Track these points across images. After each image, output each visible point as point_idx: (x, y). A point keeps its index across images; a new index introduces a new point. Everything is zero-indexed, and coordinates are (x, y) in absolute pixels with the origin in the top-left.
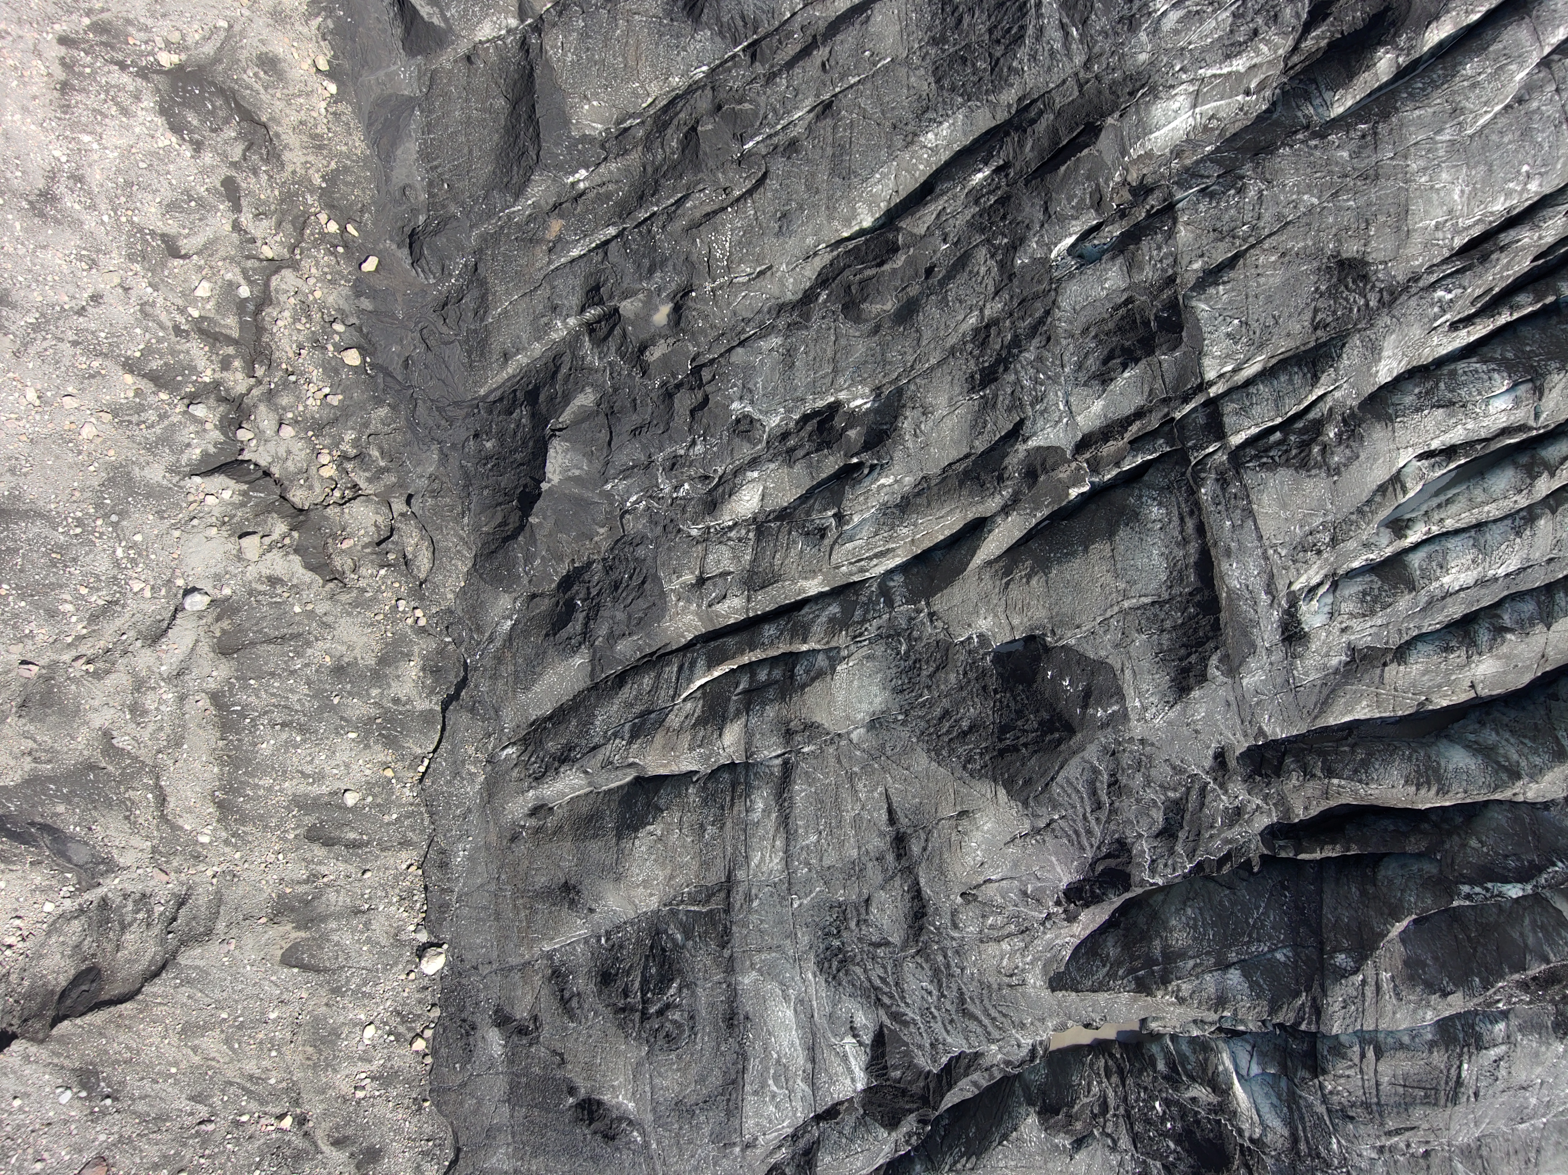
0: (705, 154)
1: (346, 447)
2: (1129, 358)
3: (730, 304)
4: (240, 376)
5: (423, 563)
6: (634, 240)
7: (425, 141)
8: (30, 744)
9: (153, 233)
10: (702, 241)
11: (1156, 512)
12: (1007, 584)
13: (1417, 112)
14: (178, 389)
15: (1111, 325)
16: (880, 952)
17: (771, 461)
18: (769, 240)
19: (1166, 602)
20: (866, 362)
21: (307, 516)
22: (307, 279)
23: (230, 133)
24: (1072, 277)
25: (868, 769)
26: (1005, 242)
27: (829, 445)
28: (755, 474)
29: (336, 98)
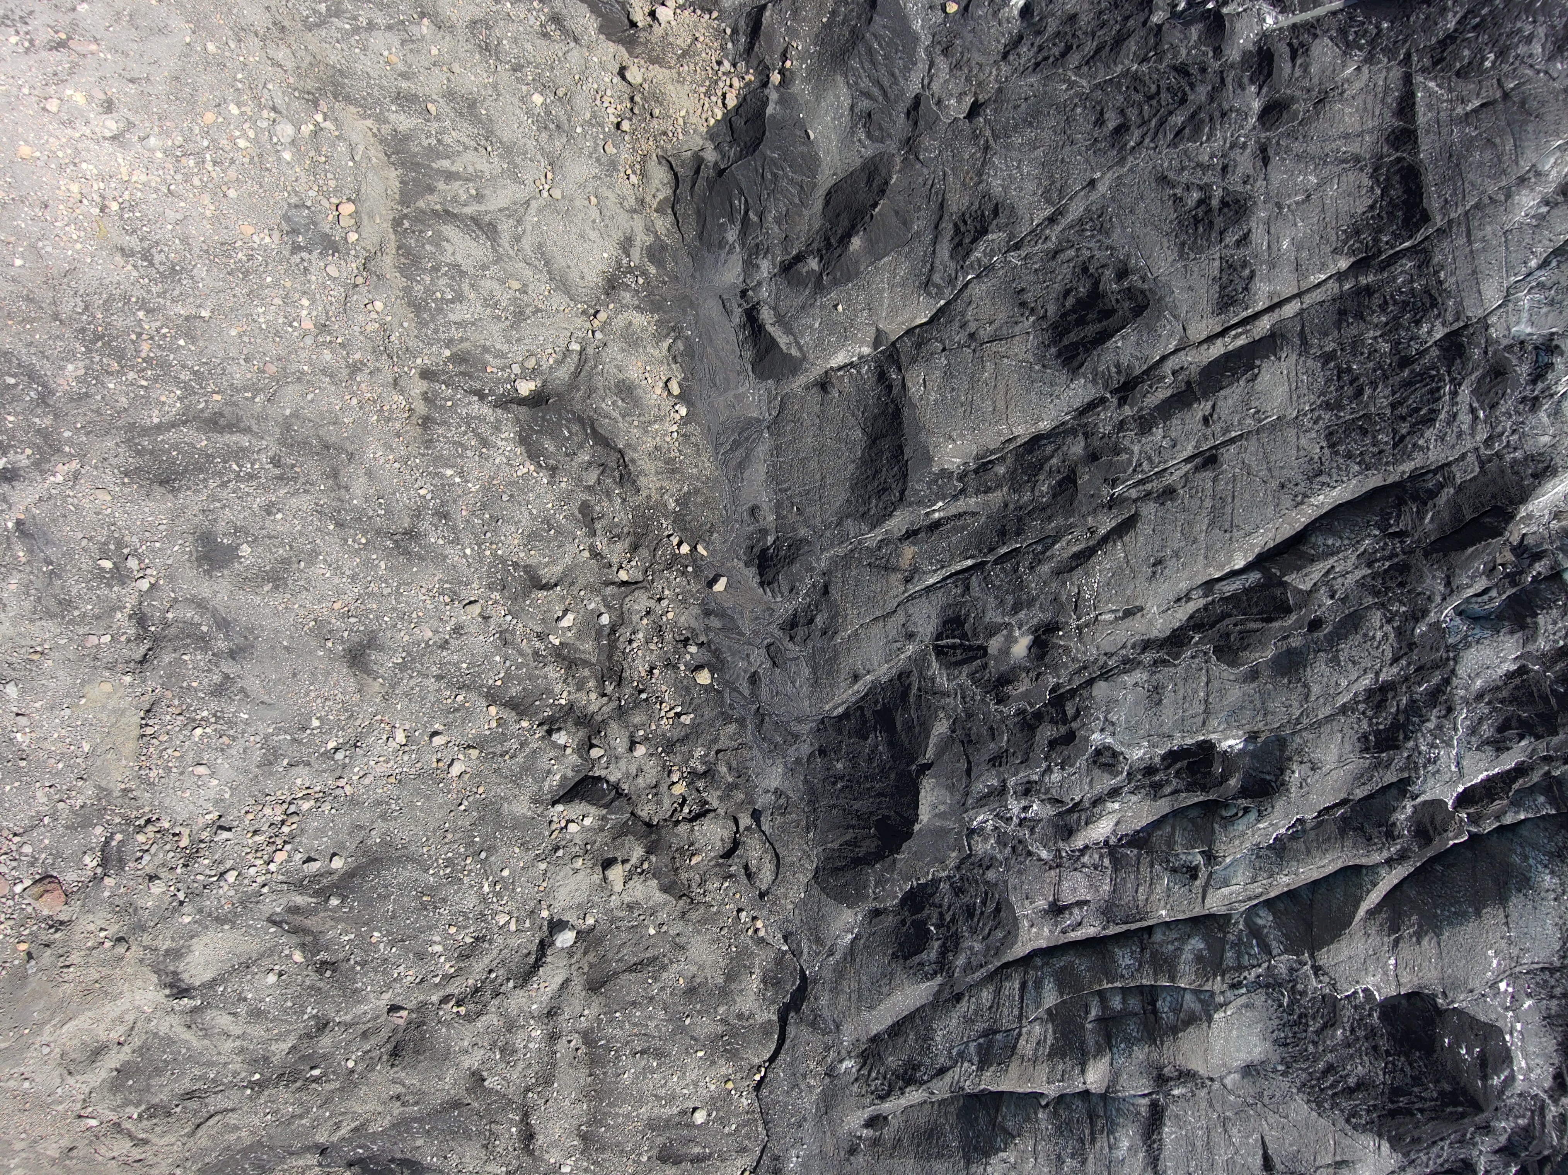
1: (695, 763)
2: (1526, 729)
3: (1093, 640)
4: (592, 695)
5: (766, 876)
6: (997, 576)
7: (774, 463)
8: (399, 1088)
9: (516, 565)
10: (1072, 583)
11: (1548, 880)
12: (1397, 942)
14: (535, 715)
15: (1505, 693)
17: (1133, 792)
18: (1141, 582)
19: (1558, 969)
20: (1242, 708)
21: (659, 834)
22: (660, 600)
23: (584, 457)
24: (1468, 646)
25: (1243, 1115)
26: (1404, 609)
27: (1204, 789)
28: (1116, 806)
29: (685, 421)
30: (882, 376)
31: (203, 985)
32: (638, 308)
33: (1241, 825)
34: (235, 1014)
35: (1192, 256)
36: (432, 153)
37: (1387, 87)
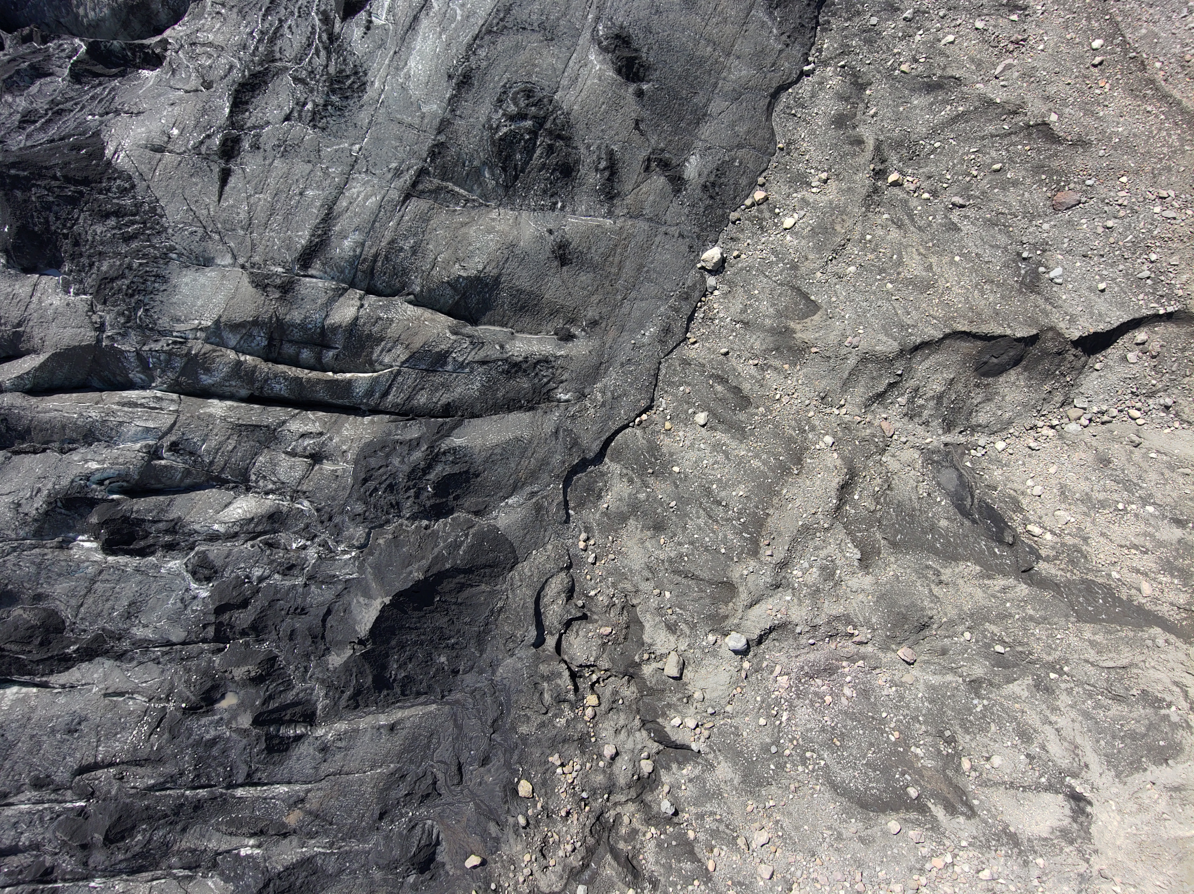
0: (111, 816)
1: (568, 714)
3: (162, 681)
4: (626, 819)
5: (556, 584)
6: (218, 775)
8: (936, 590)
10: (152, 746)
12: (19, 325)
14: (680, 834)
16: (304, 74)
17: (196, 532)
18: (95, 718)
25: (228, 226)
27: (126, 519)
28: (217, 525)
31: (1057, 792)
33: (111, 472)
34: (1043, 748)
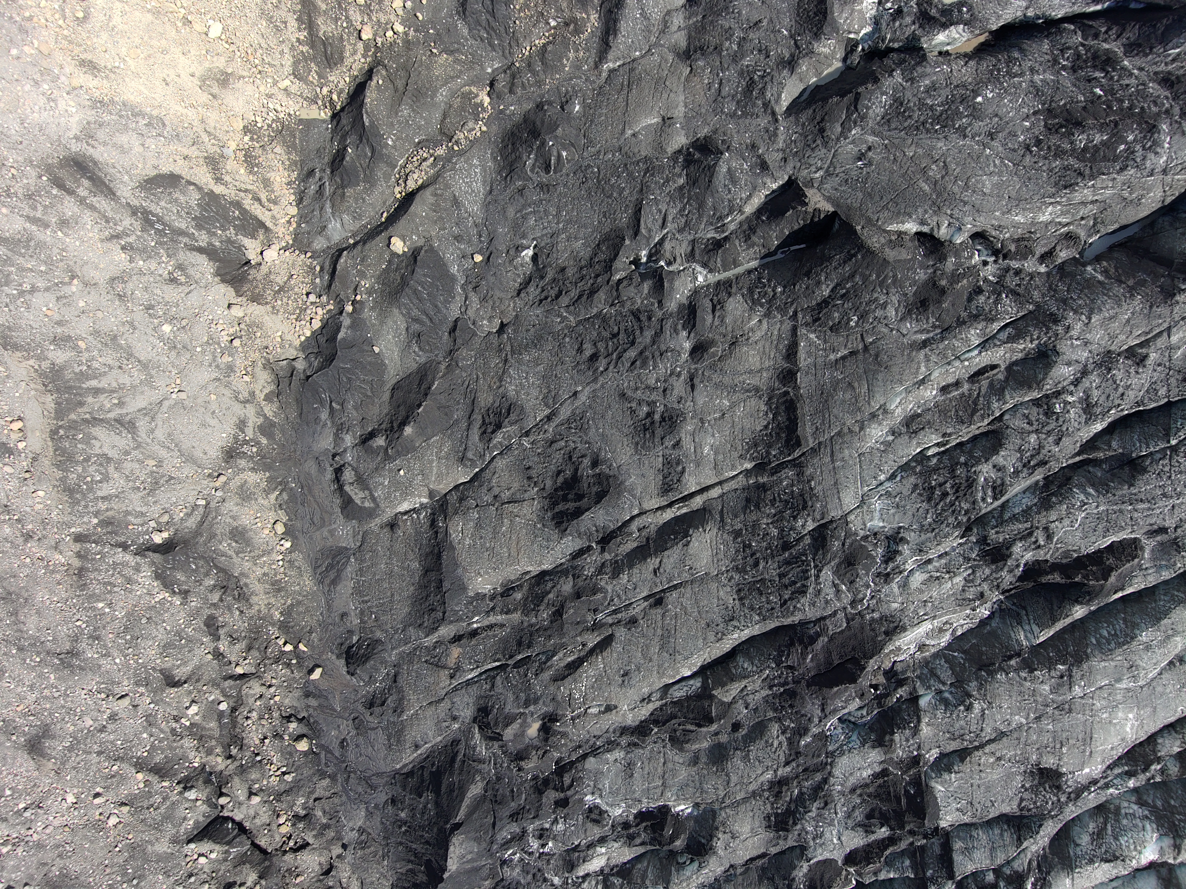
1: (298, 809)
2: (885, 820)
3: (584, 727)
4: (219, 760)
7: (358, 583)
9: (154, 669)
10: (565, 688)
13: (1103, 664)
14: (174, 776)
15: (872, 789)
17: (615, 840)
18: (615, 688)
20: (688, 785)
21: (270, 861)
22: (270, 686)
23: (210, 582)
24: (842, 753)
26: (792, 725)
27: (660, 845)
28: (603, 850)
29: (290, 551)
30: (433, 523)
32: (253, 469)
33: (689, 871)
35: (644, 453)
36: (83, 376)
37: (780, 336)
